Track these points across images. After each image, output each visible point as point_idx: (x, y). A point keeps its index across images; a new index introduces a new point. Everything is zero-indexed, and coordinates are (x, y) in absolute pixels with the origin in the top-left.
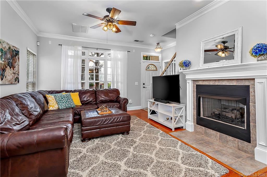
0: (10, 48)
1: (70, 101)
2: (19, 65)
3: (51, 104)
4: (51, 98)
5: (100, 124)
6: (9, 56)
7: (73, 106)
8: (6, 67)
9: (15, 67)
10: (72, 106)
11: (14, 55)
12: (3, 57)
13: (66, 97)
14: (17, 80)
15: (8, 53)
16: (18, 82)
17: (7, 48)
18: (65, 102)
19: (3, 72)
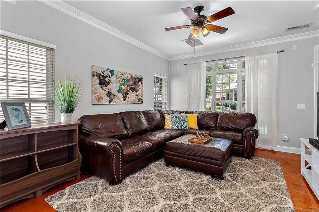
0: (132, 77)
1: (184, 123)
2: (142, 89)
3: (166, 123)
4: (168, 117)
5: (181, 152)
6: (131, 83)
7: (187, 128)
8: (129, 91)
9: (138, 91)
10: (185, 128)
11: (137, 82)
12: (126, 84)
13: (181, 118)
14: (141, 101)
15: (130, 81)
16: (142, 102)
17: (130, 77)
18: (178, 122)
19: (125, 95)
